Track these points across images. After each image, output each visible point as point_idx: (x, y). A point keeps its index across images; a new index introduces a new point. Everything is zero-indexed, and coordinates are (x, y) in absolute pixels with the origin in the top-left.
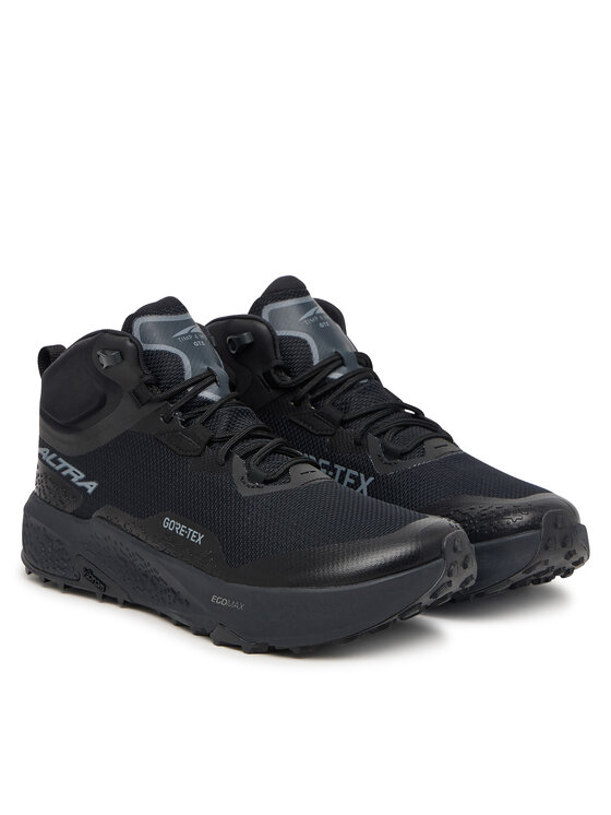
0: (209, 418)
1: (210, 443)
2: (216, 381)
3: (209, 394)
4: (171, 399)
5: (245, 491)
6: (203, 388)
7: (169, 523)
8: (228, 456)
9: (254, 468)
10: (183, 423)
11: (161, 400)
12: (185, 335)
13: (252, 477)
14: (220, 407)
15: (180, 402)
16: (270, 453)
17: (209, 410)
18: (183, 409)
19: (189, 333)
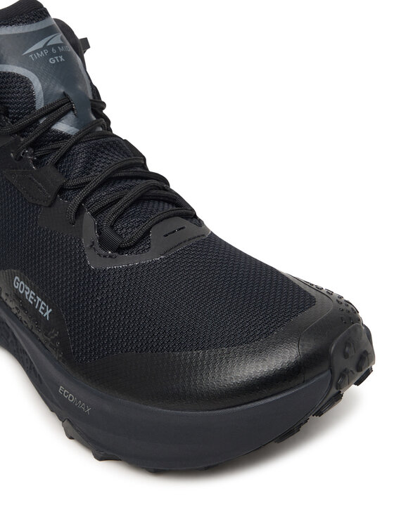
0: (63, 156)
1: (62, 190)
2: (73, 110)
3: (63, 127)
4: (22, 131)
5: (96, 261)
6: (58, 119)
7: (19, 284)
8: (79, 211)
9: (107, 231)
10: (35, 163)
11: (11, 134)
12: (38, 51)
13: (104, 243)
14: (76, 143)
15: (32, 136)
16: (131, 206)
17: (64, 145)
18: (35, 145)
19: (45, 47)
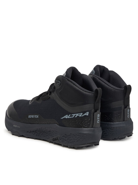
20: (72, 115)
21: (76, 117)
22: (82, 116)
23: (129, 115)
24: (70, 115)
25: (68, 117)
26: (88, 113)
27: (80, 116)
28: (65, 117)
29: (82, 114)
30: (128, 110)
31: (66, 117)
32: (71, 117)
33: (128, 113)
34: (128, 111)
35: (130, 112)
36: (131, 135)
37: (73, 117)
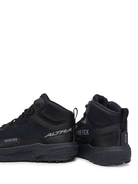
20: (56, 132)
21: (60, 133)
22: (67, 132)
23: (126, 140)
24: (54, 133)
25: (52, 135)
26: (71, 129)
27: (65, 132)
28: (48, 135)
29: (66, 130)
30: (126, 134)
31: (50, 135)
32: (56, 135)
33: (125, 138)
34: (125, 136)
35: (127, 137)
36: (129, 162)
37: (57, 134)
